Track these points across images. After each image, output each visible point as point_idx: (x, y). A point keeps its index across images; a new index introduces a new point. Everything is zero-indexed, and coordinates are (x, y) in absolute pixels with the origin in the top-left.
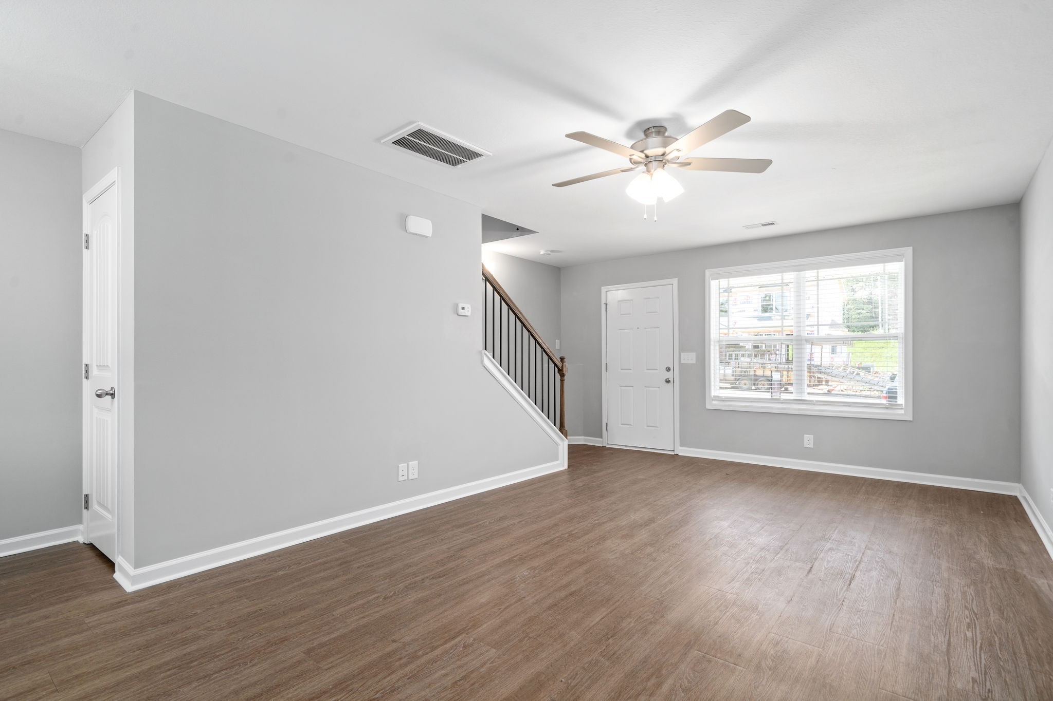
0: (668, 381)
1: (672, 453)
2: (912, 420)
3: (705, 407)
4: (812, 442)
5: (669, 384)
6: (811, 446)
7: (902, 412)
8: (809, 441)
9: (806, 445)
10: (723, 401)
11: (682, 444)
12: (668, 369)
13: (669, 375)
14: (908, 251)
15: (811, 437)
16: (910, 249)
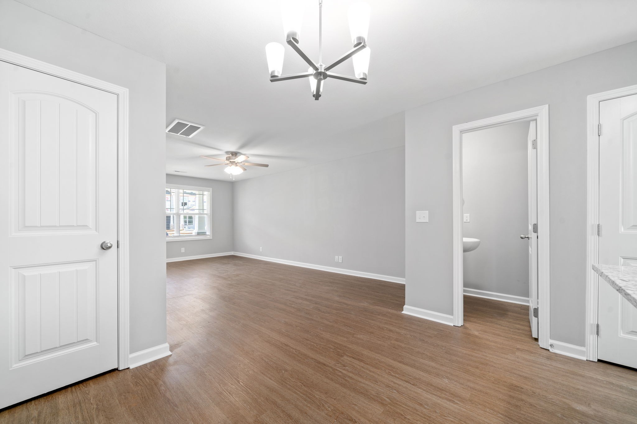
2: (212, 239)
4: (184, 250)
6: (184, 252)
7: (209, 237)
9: (182, 252)
14: (211, 189)
15: (184, 248)
16: (211, 188)
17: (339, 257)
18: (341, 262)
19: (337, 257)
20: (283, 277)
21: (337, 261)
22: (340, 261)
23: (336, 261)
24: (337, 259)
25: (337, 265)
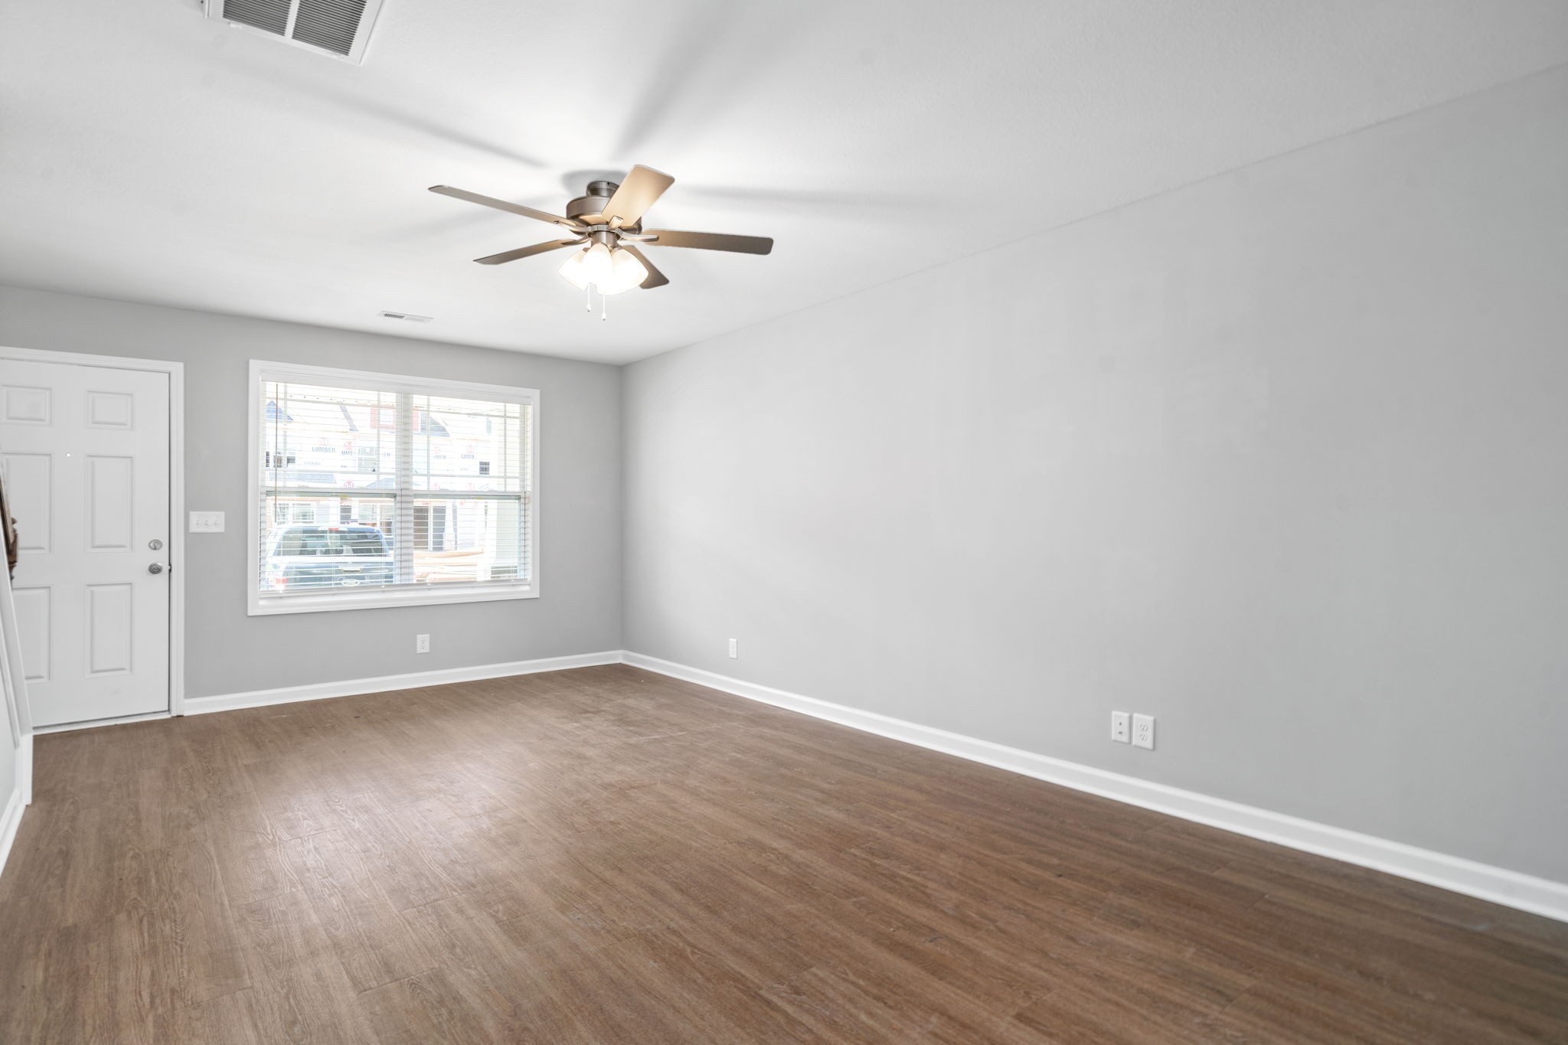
0: (155, 570)
1: (166, 716)
2: (538, 596)
3: (247, 613)
4: (427, 644)
5: (157, 576)
6: (427, 650)
7: (527, 588)
8: (423, 643)
9: (419, 650)
10: (281, 598)
11: (191, 692)
12: (155, 546)
13: (160, 558)
14: (536, 394)
15: (427, 637)
16: (538, 392)
17: (1136, 715)
18: (1148, 744)
19: (1119, 717)
20: (841, 816)
21: (1125, 738)
22: (1143, 738)
23: (1114, 736)
24: (1125, 728)
25: (1127, 760)
